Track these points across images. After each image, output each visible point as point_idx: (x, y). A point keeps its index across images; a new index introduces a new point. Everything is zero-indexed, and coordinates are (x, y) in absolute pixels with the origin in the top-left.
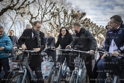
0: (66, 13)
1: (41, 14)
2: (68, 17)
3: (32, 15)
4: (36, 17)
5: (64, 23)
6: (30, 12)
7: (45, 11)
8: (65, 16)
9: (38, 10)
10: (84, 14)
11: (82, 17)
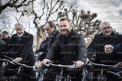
0: (74, 14)
1: (46, 14)
2: (77, 18)
3: (36, 15)
4: (41, 17)
5: (72, 25)
6: (33, 11)
7: (51, 10)
8: (74, 16)
9: (43, 9)
10: (95, 15)
11: (93, 18)
